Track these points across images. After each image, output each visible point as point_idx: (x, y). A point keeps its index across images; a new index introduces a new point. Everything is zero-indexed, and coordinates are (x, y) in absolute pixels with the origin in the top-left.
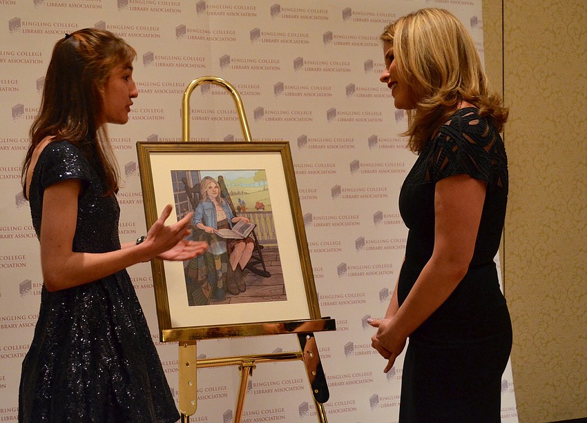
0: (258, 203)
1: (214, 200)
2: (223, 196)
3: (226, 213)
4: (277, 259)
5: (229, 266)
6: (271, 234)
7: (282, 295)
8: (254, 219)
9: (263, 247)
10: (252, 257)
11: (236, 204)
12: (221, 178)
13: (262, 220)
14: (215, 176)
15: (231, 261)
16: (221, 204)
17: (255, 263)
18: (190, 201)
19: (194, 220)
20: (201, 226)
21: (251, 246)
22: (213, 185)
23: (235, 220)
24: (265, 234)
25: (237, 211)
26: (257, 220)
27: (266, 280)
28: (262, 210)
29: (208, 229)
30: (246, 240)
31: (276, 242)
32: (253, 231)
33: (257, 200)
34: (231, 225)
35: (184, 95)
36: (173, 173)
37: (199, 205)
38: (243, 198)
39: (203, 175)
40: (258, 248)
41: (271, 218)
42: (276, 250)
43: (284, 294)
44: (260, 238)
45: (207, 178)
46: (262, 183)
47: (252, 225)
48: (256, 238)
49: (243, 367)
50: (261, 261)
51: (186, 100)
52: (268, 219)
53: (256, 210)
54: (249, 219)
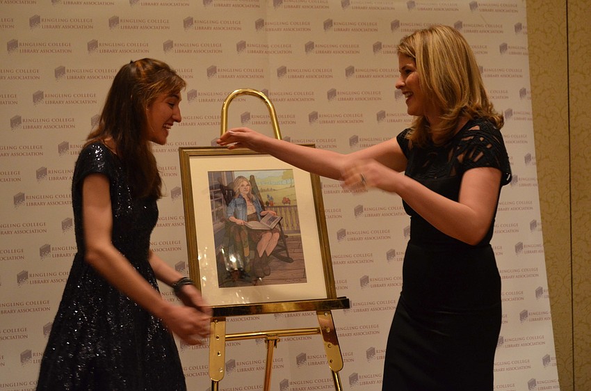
0: (285, 198)
1: (245, 197)
2: (253, 193)
3: (256, 208)
4: (300, 247)
5: (257, 253)
6: (295, 225)
7: (302, 278)
8: (281, 212)
9: (287, 236)
10: (277, 245)
11: (265, 199)
12: (252, 177)
13: (288, 213)
14: (247, 176)
15: (258, 249)
16: (251, 200)
17: (279, 251)
18: (224, 197)
19: (227, 213)
20: (233, 219)
21: (277, 236)
22: (245, 183)
23: (263, 213)
24: (290, 225)
25: (265, 206)
26: (283, 213)
27: (289, 265)
28: (288, 205)
29: (239, 222)
30: (272, 231)
31: (299, 232)
32: (279, 223)
33: (285, 196)
34: (260, 218)
35: (224, 104)
36: (210, 173)
37: (232, 201)
38: (272, 194)
39: (236, 175)
40: (283, 237)
41: (296, 211)
42: (299, 239)
43: (305, 277)
44: (285, 229)
45: (240, 177)
46: (289, 181)
47: (279, 218)
48: (281, 229)
49: (268, 340)
50: (285, 249)
51: (224, 108)
52: (293, 212)
53: (283, 205)
54: (276, 212)
